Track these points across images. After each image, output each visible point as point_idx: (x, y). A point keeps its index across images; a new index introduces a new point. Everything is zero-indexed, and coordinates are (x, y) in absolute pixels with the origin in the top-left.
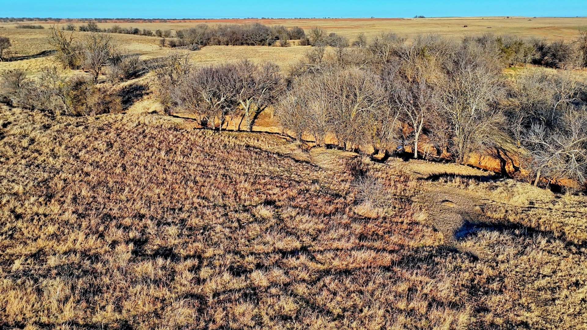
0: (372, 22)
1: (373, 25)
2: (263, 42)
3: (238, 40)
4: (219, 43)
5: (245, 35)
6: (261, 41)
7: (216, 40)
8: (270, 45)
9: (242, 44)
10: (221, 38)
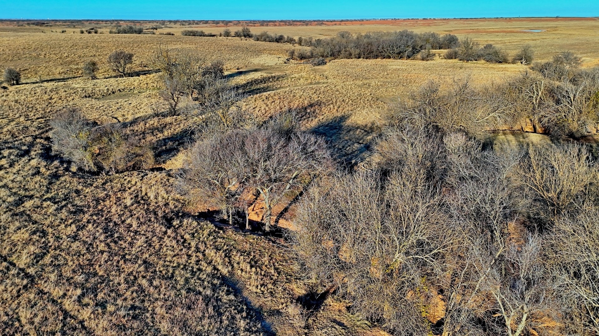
0: (557, 23)
1: (555, 29)
2: (401, 54)
3: (373, 52)
4: (350, 56)
5: (381, 46)
6: (399, 53)
7: (347, 53)
8: (409, 57)
9: (376, 57)
10: (352, 51)
